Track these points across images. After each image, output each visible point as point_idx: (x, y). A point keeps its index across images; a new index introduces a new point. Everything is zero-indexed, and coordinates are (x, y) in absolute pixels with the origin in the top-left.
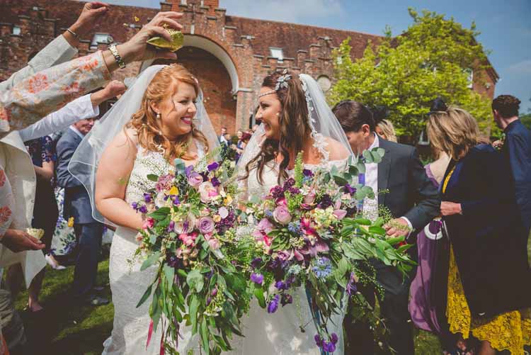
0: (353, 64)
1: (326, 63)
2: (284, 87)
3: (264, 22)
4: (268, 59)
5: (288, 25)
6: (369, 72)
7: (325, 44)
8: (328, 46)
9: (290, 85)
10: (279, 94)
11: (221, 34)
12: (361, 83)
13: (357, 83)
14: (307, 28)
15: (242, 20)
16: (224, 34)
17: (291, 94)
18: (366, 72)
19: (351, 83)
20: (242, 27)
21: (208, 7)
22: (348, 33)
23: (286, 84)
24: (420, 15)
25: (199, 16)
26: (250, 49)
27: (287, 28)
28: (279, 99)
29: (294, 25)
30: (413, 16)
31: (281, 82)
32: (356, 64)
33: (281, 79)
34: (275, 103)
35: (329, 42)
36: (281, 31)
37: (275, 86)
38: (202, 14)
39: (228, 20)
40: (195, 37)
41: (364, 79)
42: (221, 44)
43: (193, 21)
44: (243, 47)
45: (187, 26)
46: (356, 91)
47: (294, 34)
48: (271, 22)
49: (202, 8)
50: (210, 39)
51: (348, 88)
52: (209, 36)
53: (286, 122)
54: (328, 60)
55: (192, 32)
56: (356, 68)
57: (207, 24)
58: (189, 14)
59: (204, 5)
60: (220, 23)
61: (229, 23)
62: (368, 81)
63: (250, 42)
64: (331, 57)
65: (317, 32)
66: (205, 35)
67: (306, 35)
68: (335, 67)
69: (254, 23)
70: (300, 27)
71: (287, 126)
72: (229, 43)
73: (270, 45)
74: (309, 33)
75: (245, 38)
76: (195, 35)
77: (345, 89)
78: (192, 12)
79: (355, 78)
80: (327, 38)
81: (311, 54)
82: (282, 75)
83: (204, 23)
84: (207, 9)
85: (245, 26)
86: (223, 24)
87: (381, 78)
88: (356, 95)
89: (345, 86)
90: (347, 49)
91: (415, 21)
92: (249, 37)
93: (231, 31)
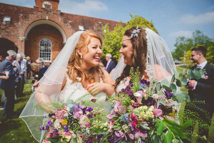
0: (109, 33)
1: (100, 32)
2: (136, 36)
3: (76, 16)
4: (78, 30)
5: (86, 17)
6: (115, 36)
7: (99, 25)
8: (101, 25)
9: (139, 35)
10: (132, 40)
11: (59, 20)
12: (112, 40)
13: (111, 40)
14: (93, 18)
15: (67, 14)
16: (60, 20)
17: (139, 41)
18: (114, 36)
19: (109, 40)
20: (67, 17)
21: (54, 9)
22: (109, 21)
23: (137, 35)
24: (133, 16)
25: (50, 12)
26: (70, 26)
27: (85, 18)
28: (132, 44)
29: (88, 17)
30: (131, 16)
31: (134, 34)
32: (110, 33)
33: (134, 31)
34: (130, 45)
35: (101, 24)
36: (83, 19)
37: (130, 35)
38: (51, 12)
39: (62, 14)
40: (48, 21)
41: (114, 39)
42: (59, 24)
43: (48, 15)
44: (67, 25)
45: (45, 16)
46: (111, 43)
47: (88, 21)
48: (79, 16)
49: (51, 10)
50: (55, 22)
51: (108, 42)
52: (54, 21)
53: (135, 57)
54: (100, 31)
55: (47, 19)
56: (111, 34)
57: (53, 16)
58: (46, 12)
59: (52, 8)
60: (58, 16)
61: (62, 15)
62: (115, 39)
63: (70, 24)
64: (102, 30)
65: (97, 20)
66: (52, 20)
67: (93, 21)
68: (103, 34)
69: (72, 16)
70: (90, 18)
71: (135, 59)
72: (62, 24)
73: (79, 24)
74: (94, 20)
75: (69, 22)
76: (48, 20)
77: (106, 42)
78: (47, 11)
79: (110, 38)
80: (100, 23)
81: (94, 29)
82: (135, 29)
83: (52, 15)
84: (53, 10)
85: (69, 16)
86: (60, 16)
87: (119, 38)
88: (111, 44)
89: (107, 41)
90: (107, 27)
91: (132, 17)
92: (70, 22)
93: (63, 19)
